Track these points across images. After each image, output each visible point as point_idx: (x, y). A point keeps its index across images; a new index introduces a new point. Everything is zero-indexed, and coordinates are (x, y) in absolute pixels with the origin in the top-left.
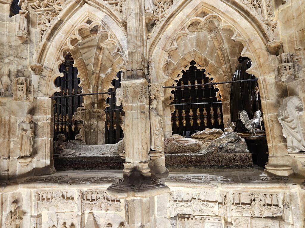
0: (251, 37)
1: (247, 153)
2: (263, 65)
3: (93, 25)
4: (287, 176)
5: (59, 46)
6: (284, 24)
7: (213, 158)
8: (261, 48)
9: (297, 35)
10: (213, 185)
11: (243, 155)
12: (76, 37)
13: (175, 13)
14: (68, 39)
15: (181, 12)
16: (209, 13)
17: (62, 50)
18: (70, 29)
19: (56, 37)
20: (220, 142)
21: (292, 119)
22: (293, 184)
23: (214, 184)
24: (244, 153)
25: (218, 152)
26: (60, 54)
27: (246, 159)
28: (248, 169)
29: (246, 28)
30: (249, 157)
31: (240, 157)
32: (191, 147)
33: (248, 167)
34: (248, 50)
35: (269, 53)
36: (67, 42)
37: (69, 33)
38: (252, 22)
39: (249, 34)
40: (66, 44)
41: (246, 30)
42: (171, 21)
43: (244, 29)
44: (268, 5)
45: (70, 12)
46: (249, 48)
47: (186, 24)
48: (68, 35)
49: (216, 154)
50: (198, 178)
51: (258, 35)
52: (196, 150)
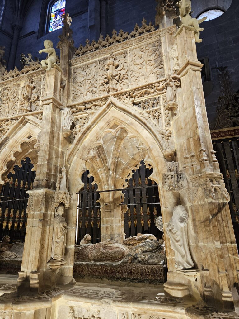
0: (150, 146)
1: (159, 266)
2: (161, 172)
3: (32, 139)
4: (181, 298)
5: (4, 158)
6: (177, 133)
7: (126, 269)
8: (159, 156)
9: (185, 143)
10: (105, 302)
11: (155, 268)
12: (18, 150)
13: (90, 127)
14: (12, 152)
15: (97, 126)
16: (119, 125)
17: (6, 161)
18: (14, 144)
19: (3, 151)
20: (135, 251)
21: (177, 230)
22: (182, 308)
23: (107, 301)
24: (156, 265)
25: (132, 262)
26: (3, 165)
27: (157, 273)
28: (159, 285)
29: (146, 138)
30: (160, 270)
31: (152, 269)
32: (114, 254)
33: (159, 282)
34: (149, 157)
35: (166, 161)
36: (10, 155)
37: (13, 147)
38: (150, 132)
39: (149, 143)
40: (10, 157)
41: (146, 140)
42: (88, 134)
43: (145, 139)
44: (166, 116)
45: (14, 131)
46: (150, 156)
47: (100, 135)
48: (12, 149)
49: (130, 265)
50: (95, 293)
51: (156, 143)
52: (119, 259)
